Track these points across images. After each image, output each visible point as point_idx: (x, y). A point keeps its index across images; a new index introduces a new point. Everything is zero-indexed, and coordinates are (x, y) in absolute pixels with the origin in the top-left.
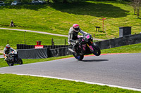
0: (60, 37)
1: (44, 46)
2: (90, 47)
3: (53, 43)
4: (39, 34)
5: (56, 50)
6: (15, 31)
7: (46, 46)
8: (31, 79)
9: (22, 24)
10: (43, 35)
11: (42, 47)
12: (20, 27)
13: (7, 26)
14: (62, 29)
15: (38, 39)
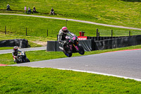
0: (106, 27)
1: (88, 38)
2: (76, 47)
3: (98, 34)
4: (82, 24)
5: (102, 42)
6: (56, 20)
7: (91, 38)
8: (74, 74)
9: (64, 12)
10: (87, 24)
11: (85, 39)
12: (62, 15)
13: (46, 14)
14: (109, 18)
15: (81, 29)
